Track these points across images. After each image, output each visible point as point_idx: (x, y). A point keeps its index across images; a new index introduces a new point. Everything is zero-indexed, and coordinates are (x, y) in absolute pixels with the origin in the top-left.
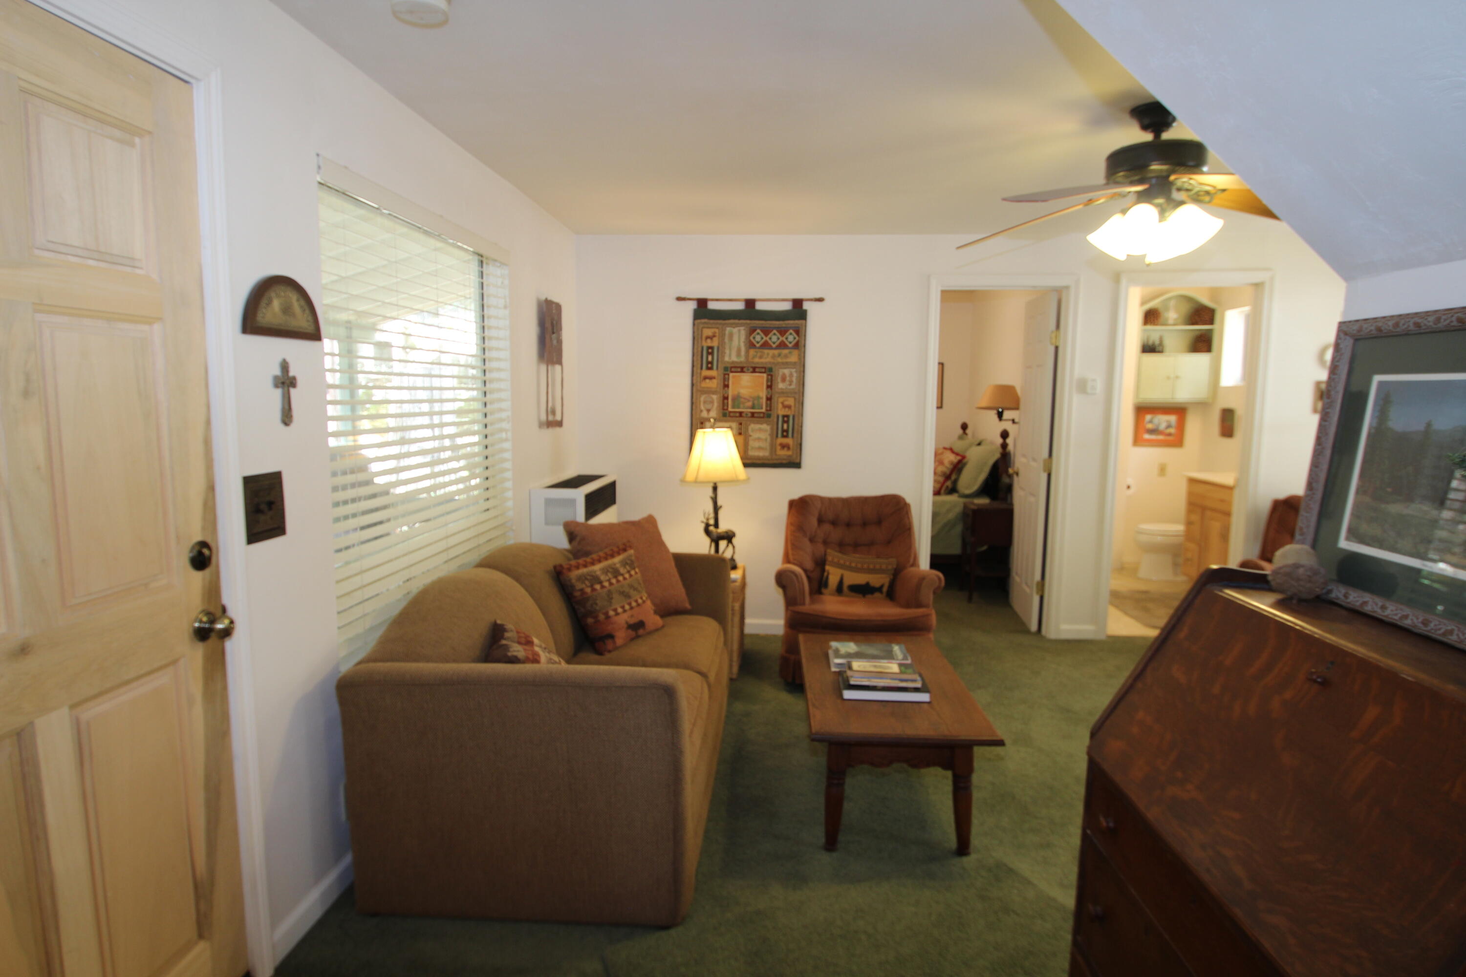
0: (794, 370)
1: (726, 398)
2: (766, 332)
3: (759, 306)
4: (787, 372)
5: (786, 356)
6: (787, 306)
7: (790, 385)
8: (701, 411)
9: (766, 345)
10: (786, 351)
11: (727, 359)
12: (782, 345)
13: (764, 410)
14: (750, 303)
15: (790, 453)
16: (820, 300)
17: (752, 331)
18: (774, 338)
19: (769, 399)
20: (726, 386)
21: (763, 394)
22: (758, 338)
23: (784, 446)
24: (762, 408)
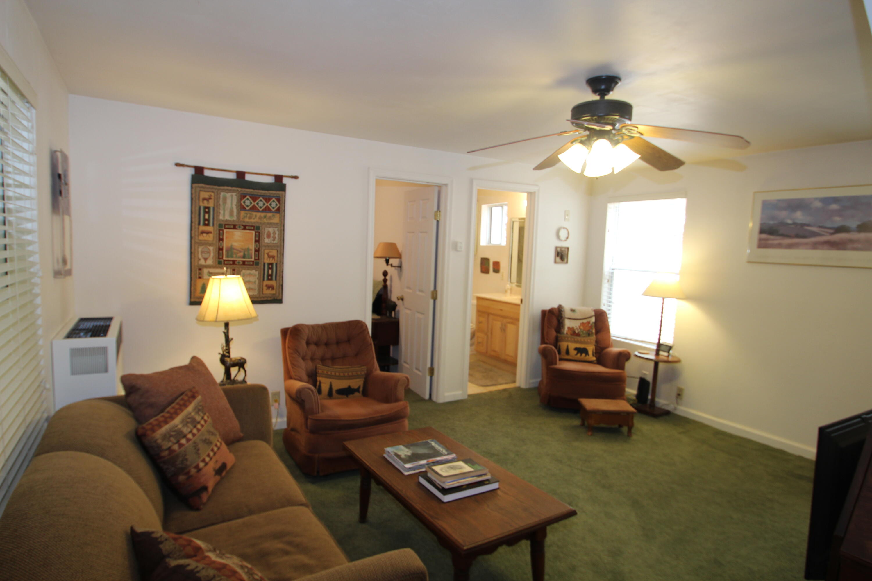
0: (277, 229)
1: (221, 249)
2: (254, 198)
3: (248, 178)
4: (271, 230)
5: (270, 218)
6: (270, 180)
7: (274, 240)
8: (199, 259)
9: (254, 209)
10: (270, 214)
11: (221, 217)
12: (267, 210)
13: (253, 259)
14: (241, 175)
15: (274, 292)
16: (296, 177)
17: (243, 196)
18: (261, 204)
19: (257, 251)
20: (221, 240)
21: (252, 246)
22: (248, 202)
23: (269, 287)
24: (252, 258)
